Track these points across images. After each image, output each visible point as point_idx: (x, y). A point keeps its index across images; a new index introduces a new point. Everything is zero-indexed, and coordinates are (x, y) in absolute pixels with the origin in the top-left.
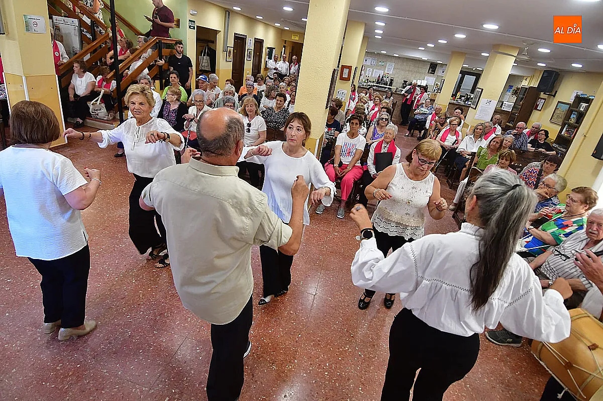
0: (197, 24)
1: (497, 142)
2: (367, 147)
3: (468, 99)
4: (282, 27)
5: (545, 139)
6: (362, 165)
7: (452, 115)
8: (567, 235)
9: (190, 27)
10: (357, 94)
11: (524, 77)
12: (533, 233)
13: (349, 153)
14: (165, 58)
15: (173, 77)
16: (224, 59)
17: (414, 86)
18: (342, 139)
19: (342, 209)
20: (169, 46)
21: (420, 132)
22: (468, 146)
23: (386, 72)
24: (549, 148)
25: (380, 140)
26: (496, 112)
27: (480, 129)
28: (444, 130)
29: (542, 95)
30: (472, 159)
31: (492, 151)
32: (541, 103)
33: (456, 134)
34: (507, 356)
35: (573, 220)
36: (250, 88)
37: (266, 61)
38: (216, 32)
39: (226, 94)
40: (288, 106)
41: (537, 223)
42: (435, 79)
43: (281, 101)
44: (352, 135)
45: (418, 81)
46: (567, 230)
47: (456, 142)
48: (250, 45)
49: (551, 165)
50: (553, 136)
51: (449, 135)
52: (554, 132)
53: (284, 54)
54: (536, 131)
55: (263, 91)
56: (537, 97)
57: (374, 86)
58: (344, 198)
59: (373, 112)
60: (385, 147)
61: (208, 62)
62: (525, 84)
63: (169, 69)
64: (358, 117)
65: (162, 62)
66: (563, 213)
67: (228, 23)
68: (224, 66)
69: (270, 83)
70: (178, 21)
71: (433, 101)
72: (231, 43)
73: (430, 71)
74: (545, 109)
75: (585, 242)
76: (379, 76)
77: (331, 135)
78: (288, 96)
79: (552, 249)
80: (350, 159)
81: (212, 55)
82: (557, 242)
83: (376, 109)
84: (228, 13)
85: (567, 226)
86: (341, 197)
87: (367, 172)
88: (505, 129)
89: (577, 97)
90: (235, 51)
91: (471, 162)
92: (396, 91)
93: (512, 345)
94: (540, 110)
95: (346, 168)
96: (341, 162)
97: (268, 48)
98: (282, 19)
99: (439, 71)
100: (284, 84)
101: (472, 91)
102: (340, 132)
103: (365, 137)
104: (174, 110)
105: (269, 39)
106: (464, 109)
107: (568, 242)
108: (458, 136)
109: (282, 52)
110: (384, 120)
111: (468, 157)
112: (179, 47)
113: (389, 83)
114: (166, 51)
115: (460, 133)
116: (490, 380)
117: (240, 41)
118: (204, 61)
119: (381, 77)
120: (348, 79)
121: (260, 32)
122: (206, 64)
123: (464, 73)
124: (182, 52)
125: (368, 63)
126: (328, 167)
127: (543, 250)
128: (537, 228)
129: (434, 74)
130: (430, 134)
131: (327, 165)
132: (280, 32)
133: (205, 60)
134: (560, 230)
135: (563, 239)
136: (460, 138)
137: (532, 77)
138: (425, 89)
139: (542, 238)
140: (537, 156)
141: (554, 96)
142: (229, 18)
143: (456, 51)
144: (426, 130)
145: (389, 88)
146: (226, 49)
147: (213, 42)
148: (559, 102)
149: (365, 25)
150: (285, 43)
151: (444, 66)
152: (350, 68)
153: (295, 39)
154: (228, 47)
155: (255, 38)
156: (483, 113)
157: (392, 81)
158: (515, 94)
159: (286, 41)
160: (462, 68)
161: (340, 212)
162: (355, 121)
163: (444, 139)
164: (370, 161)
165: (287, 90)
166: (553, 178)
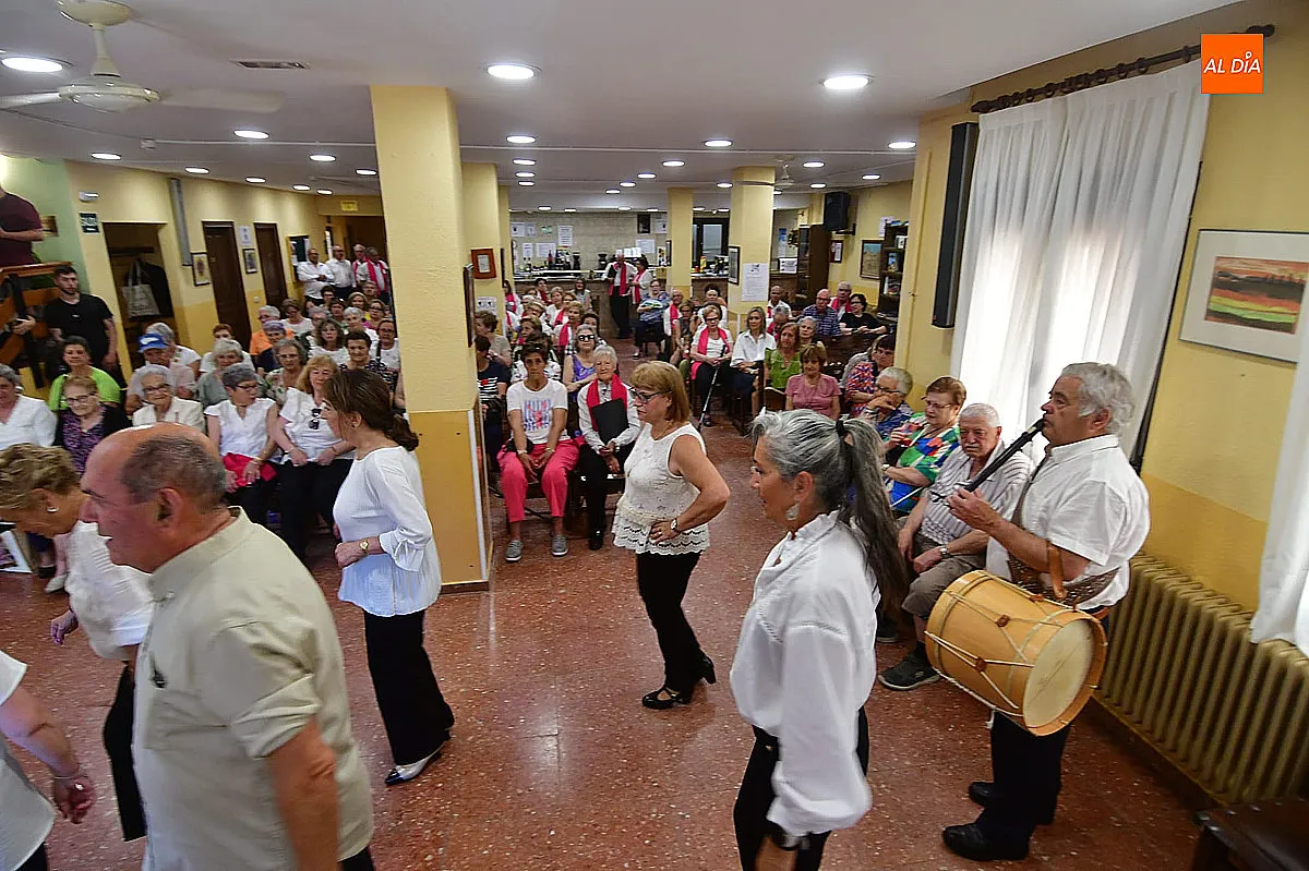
0: (102, 220)
1: (790, 335)
2: (572, 396)
3: (721, 267)
4: (313, 192)
5: (864, 309)
6: (573, 436)
7: (704, 302)
8: (940, 463)
9: (85, 229)
11: (797, 210)
12: (891, 475)
13: (541, 419)
14: (33, 312)
15: (74, 352)
16: (187, 281)
17: (621, 261)
18: (517, 396)
19: (559, 536)
20: (37, 282)
23: (561, 244)
24: (873, 323)
26: (773, 279)
27: (757, 318)
28: (699, 332)
29: (835, 236)
30: (761, 374)
31: (787, 351)
32: (837, 249)
33: (721, 334)
34: (926, 705)
35: (941, 435)
36: (277, 334)
38: (153, 229)
39: (220, 360)
41: (893, 455)
42: (653, 241)
44: (536, 383)
46: (938, 455)
47: (726, 349)
48: (246, 240)
49: (887, 353)
50: (873, 301)
52: (871, 290)
53: (332, 245)
54: (846, 298)
55: (308, 334)
56: (830, 241)
57: (545, 275)
58: (557, 512)
60: (605, 391)
61: (147, 297)
62: (802, 222)
63: (51, 335)
64: (535, 347)
65: (29, 322)
66: (922, 428)
67: (181, 203)
68: (194, 298)
69: (321, 312)
70: (52, 221)
71: (663, 282)
72: (198, 244)
73: (641, 229)
74: (846, 258)
75: (968, 466)
76: (550, 254)
77: (493, 393)
79: (926, 492)
80: (545, 431)
81: (158, 281)
82: (930, 480)
83: (565, 320)
84: (176, 185)
85: (935, 448)
86: (549, 513)
87: (586, 448)
88: (798, 306)
89: (888, 227)
90: (213, 260)
91: (761, 380)
92: (591, 278)
93: (926, 681)
94: (839, 262)
95: (543, 451)
96: (529, 442)
97: (292, 239)
98: (313, 178)
99: (656, 227)
100: (354, 310)
101: (725, 250)
102: (509, 384)
103: (560, 381)
104: (95, 428)
105: (290, 221)
106: (720, 285)
107: (946, 474)
108: (725, 338)
109: (325, 242)
110: (586, 339)
111: (752, 371)
112: (66, 279)
113: (572, 264)
114: (32, 296)
115: (727, 332)
116: (915, 760)
117: (220, 236)
118: (138, 296)
119: (554, 256)
120: (492, 275)
121: (264, 210)
122: (144, 303)
123: (700, 222)
124: (78, 290)
125: (521, 232)
126: (506, 459)
127: (915, 500)
128: (893, 464)
129: (649, 232)
130: (677, 345)
131: (503, 457)
132: (311, 202)
133: (141, 295)
134: (928, 458)
135: (937, 471)
136: (730, 341)
137: (811, 209)
139: (907, 480)
140: (861, 342)
141: (853, 233)
142: (180, 192)
143: (674, 187)
144: (668, 339)
145: (575, 274)
146: (188, 260)
147: (151, 250)
148: (864, 242)
149: (496, 167)
150: (329, 222)
151: (663, 216)
152: (489, 252)
153: (351, 209)
154: (192, 254)
155: (255, 224)
156: (752, 288)
157: (576, 258)
158: (793, 242)
159: (329, 217)
160: (695, 212)
161: (556, 545)
162: (533, 357)
163: (703, 349)
164: (586, 426)
165: (364, 320)
166: (890, 375)
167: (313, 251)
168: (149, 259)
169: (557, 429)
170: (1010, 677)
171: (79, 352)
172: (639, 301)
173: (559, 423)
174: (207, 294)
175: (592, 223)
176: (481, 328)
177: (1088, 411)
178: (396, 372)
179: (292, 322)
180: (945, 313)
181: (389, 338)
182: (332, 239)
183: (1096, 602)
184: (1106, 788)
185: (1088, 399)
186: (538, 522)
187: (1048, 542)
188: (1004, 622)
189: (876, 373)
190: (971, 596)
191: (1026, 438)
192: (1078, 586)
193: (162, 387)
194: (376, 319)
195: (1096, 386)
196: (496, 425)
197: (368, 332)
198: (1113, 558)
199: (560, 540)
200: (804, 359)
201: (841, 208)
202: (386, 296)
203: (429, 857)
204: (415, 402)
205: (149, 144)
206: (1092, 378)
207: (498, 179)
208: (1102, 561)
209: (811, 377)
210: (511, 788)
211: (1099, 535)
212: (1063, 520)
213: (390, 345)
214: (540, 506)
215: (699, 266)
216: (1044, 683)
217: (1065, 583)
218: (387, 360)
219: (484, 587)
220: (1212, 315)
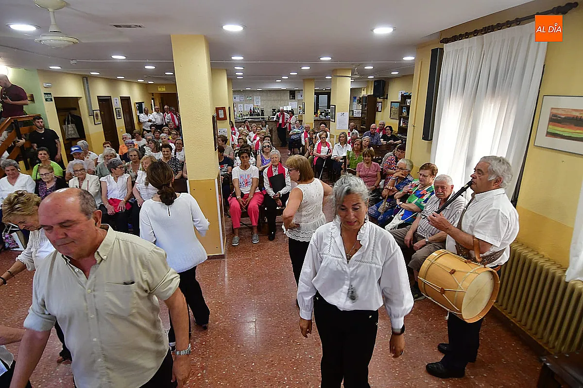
0: (53, 95)
1: (358, 144)
2: (261, 172)
3: (327, 114)
4: (146, 82)
5: (391, 133)
6: (261, 190)
7: (319, 130)
8: (425, 201)
9: (46, 100)
10: (236, 129)
11: (361, 88)
12: (404, 207)
13: (247, 183)
14: (24, 137)
15: (42, 154)
16: (91, 123)
17: (282, 112)
18: (237, 172)
19: (255, 234)
20: (26, 123)
22: (339, 152)
23: (255, 105)
24: (396, 139)
27: (343, 137)
28: (317, 144)
29: (379, 100)
30: (345, 162)
31: (357, 152)
32: (379, 105)
33: (327, 144)
34: (419, 309)
35: (426, 189)
36: (131, 146)
38: (76, 99)
39: (106, 157)
40: (175, 154)
41: (404, 198)
42: (297, 103)
43: (167, 151)
45: (284, 107)
46: (425, 198)
47: (329, 151)
48: (117, 104)
49: (402, 152)
51: (322, 147)
52: (395, 124)
54: (383, 128)
56: (376, 102)
58: (255, 224)
59: (256, 141)
60: (275, 170)
61: (74, 130)
62: (364, 93)
63: (32, 147)
65: (23, 141)
66: (417, 186)
67: (88, 88)
68: (94, 129)
69: (150, 136)
70: (32, 96)
71: (301, 121)
72: (96, 106)
73: (291, 98)
74: (384, 109)
75: (438, 203)
77: (226, 171)
78: (172, 145)
79: (419, 215)
80: (249, 188)
82: (421, 209)
84: (86, 80)
85: (423, 195)
86: (251, 224)
88: (362, 132)
89: (402, 96)
90: (102, 113)
91: (345, 164)
92: (269, 120)
94: (381, 111)
95: (248, 197)
96: (242, 193)
97: (137, 103)
98: (145, 76)
99: (298, 96)
100: (165, 135)
101: (329, 107)
102: (233, 167)
104: (52, 188)
105: (136, 95)
106: (327, 123)
107: (428, 207)
108: (329, 146)
109: (151, 104)
110: (267, 147)
111: (341, 161)
112: (38, 122)
113: (260, 113)
114: (24, 130)
115: (330, 143)
116: (413, 333)
117: (105, 102)
118: (70, 129)
119: (252, 110)
120: (225, 118)
121: (124, 91)
122: (73, 132)
123: (317, 94)
124: (44, 126)
125: (237, 100)
126: (231, 200)
127: (414, 218)
128: (405, 202)
129: (295, 99)
131: (230, 200)
132: (145, 87)
133: (71, 129)
134: (420, 199)
135: (424, 205)
136: (331, 147)
137: (367, 87)
138: (292, 113)
139: (410, 209)
140: (390, 147)
141: (387, 98)
142: (87, 83)
143: (306, 79)
145: (262, 118)
146: (91, 114)
147: (75, 109)
148: (391, 102)
149: (226, 70)
150: (153, 96)
151: (301, 91)
152: (223, 109)
153: (162, 90)
154: (93, 110)
155: (120, 97)
156: (341, 124)
157: (262, 111)
158: (359, 102)
159: (153, 93)
160: (315, 90)
161: (254, 238)
163: (319, 151)
164: (267, 185)
165: (169, 139)
166: (403, 162)
167: (146, 109)
168: (75, 113)
169: (253, 187)
170: (456, 296)
171: (44, 154)
172: (290, 130)
173: (255, 185)
174: (100, 128)
175: (269, 95)
176: (220, 143)
177: (493, 178)
178: (183, 162)
179: (137, 140)
180: (428, 134)
181: (180, 147)
182: (154, 103)
183: (495, 263)
184: (500, 346)
185: (493, 172)
186: (245, 228)
187: (473, 237)
188: (453, 272)
189: (397, 161)
190: (438, 261)
191: (463, 190)
192: (487, 256)
193: (82, 170)
194: (174, 139)
195: (497, 167)
197: (171, 144)
198: (502, 244)
199: (256, 237)
200: (364, 155)
201: (381, 87)
202: (178, 128)
203: (199, 375)
204: (192, 174)
205: (74, 62)
206: (494, 163)
207: (227, 76)
208: (497, 245)
209: (367, 163)
210: (235, 345)
211: (497, 232)
212: (480, 227)
213: (180, 150)
214: (246, 221)
215: (317, 114)
216: (472, 300)
217: (481, 255)
218: (179, 157)
219: (222, 257)
220: (550, 134)
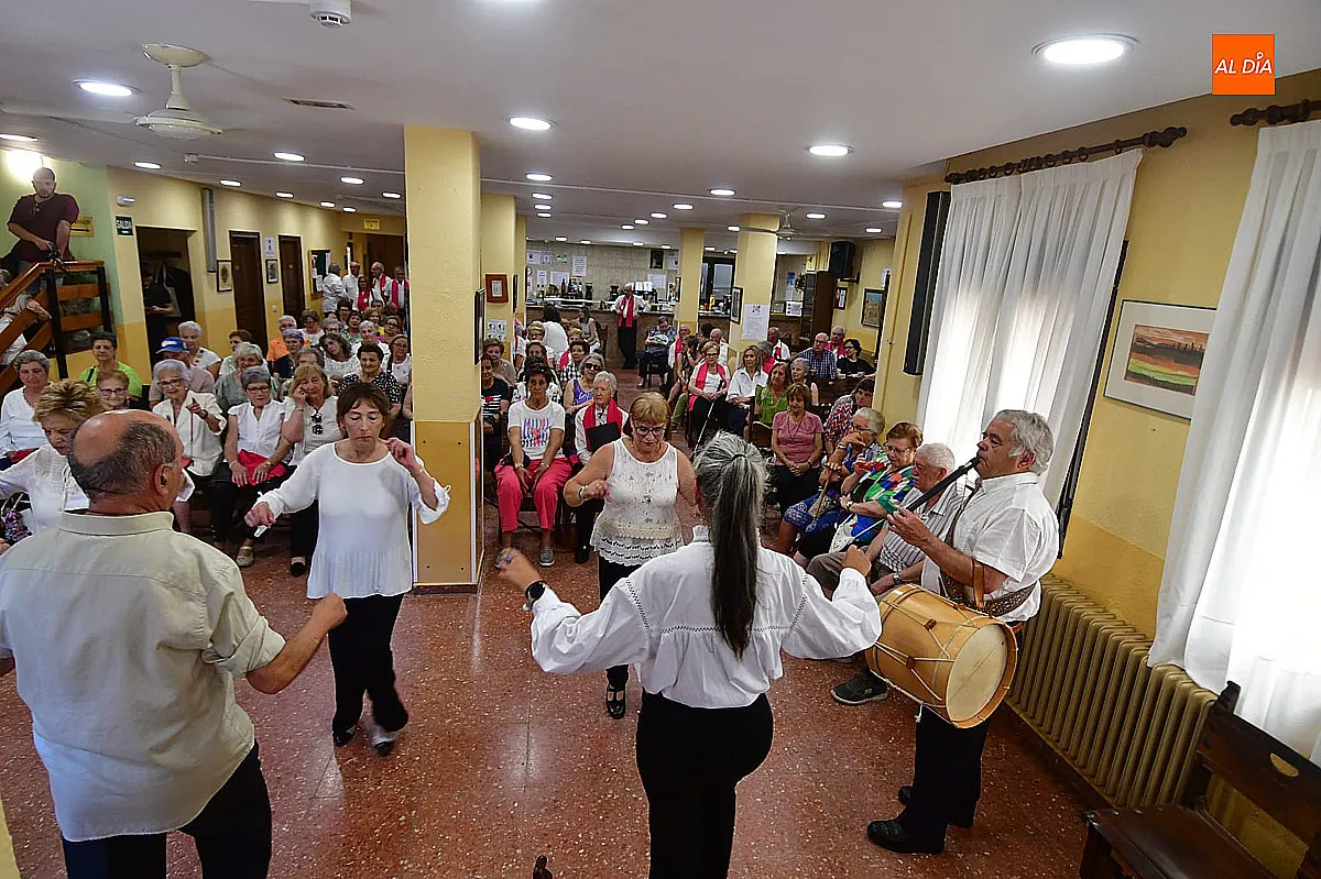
0: (137, 223)
1: (780, 373)
2: (570, 418)
4: (339, 209)
8: (899, 497)
9: (120, 231)
11: (806, 256)
12: (855, 510)
13: (538, 437)
15: (101, 347)
16: (212, 288)
19: (547, 548)
21: (662, 377)
22: (743, 387)
23: (574, 274)
24: (868, 369)
25: (589, 403)
29: (840, 283)
31: (776, 389)
32: (841, 296)
35: (901, 472)
36: (295, 342)
37: (314, 280)
38: (183, 235)
40: (389, 367)
42: (665, 277)
43: (371, 360)
44: (537, 402)
46: (898, 490)
47: (723, 384)
48: (270, 251)
51: (708, 374)
53: (352, 260)
54: (838, 341)
58: (547, 527)
60: (601, 414)
62: (810, 268)
64: (540, 368)
67: (212, 212)
68: (215, 302)
70: (89, 222)
72: (224, 252)
73: (654, 264)
74: (850, 304)
76: (563, 283)
78: (384, 347)
80: (543, 448)
81: (183, 283)
84: (208, 194)
85: (895, 483)
86: (540, 526)
90: (237, 268)
92: (601, 308)
93: (874, 698)
94: (843, 308)
95: (539, 466)
96: (526, 457)
97: (314, 253)
98: (340, 196)
99: (668, 263)
102: (510, 403)
103: (560, 403)
105: (313, 234)
106: (724, 323)
108: (722, 373)
109: (346, 257)
111: (746, 406)
113: (584, 293)
115: (725, 368)
117: (245, 246)
119: (567, 285)
120: (504, 299)
121: (290, 224)
123: (711, 260)
125: (536, 260)
126: (503, 472)
129: (661, 268)
130: (678, 377)
131: (500, 470)
132: (334, 217)
134: (889, 493)
135: (896, 504)
136: (727, 377)
137: (819, 255)
139: (870, 513)
141: (858, 281)
142: (211, 202)
143: (687, 228)
146: (214, 268)
147: (178, 255)
148: (867, 291)
149: (515, 198)
150: (351, 238)
151: (675, 253)
152: (503, 278)
153: (373, 227)
154: (218, 261)
155: (280, 237)
156: (752, 326)
157: (589, 289)
158: (800, 286)
159: (351, 234)
160: (705, 252)
161: (545, 555)
162: (538, 378)
164: (580, 445)
165: (378, 334)
168: (175, 263)
169: (552, 448)
170: (936, 672)
171: (105, 347)
173: (557, 441)
174: (229, 300)
175: (605, 255)
177: (1018, 453)
179: (309, 332)
180: (915, 360)
181: (401, 352)
182: (352, 255)
183: (1012, 616)
185: (1019, 442)
186: (528, 533)
187: (974, 560)
188: (931, 625)
190: (903, 605)
191: (962, 471)
193: (175, 381)
196: (495, 440)
197: (380, 345)
199: (547, 551)
200: (790, 397)
201: (847, 258)
202: (403, 313)
203: (403, 818)
204: (423, 409)
205: (194, 158)
206: (1023, 424)
207: (517, 208)
208: (1017, 577)
209: (796, 414)
210: (481, 765)
211: (1018, 553)
215: (709, 303)
216: (965, 682)
218: (398, 373)
219: (473, 589)
220: (1131, 375)
